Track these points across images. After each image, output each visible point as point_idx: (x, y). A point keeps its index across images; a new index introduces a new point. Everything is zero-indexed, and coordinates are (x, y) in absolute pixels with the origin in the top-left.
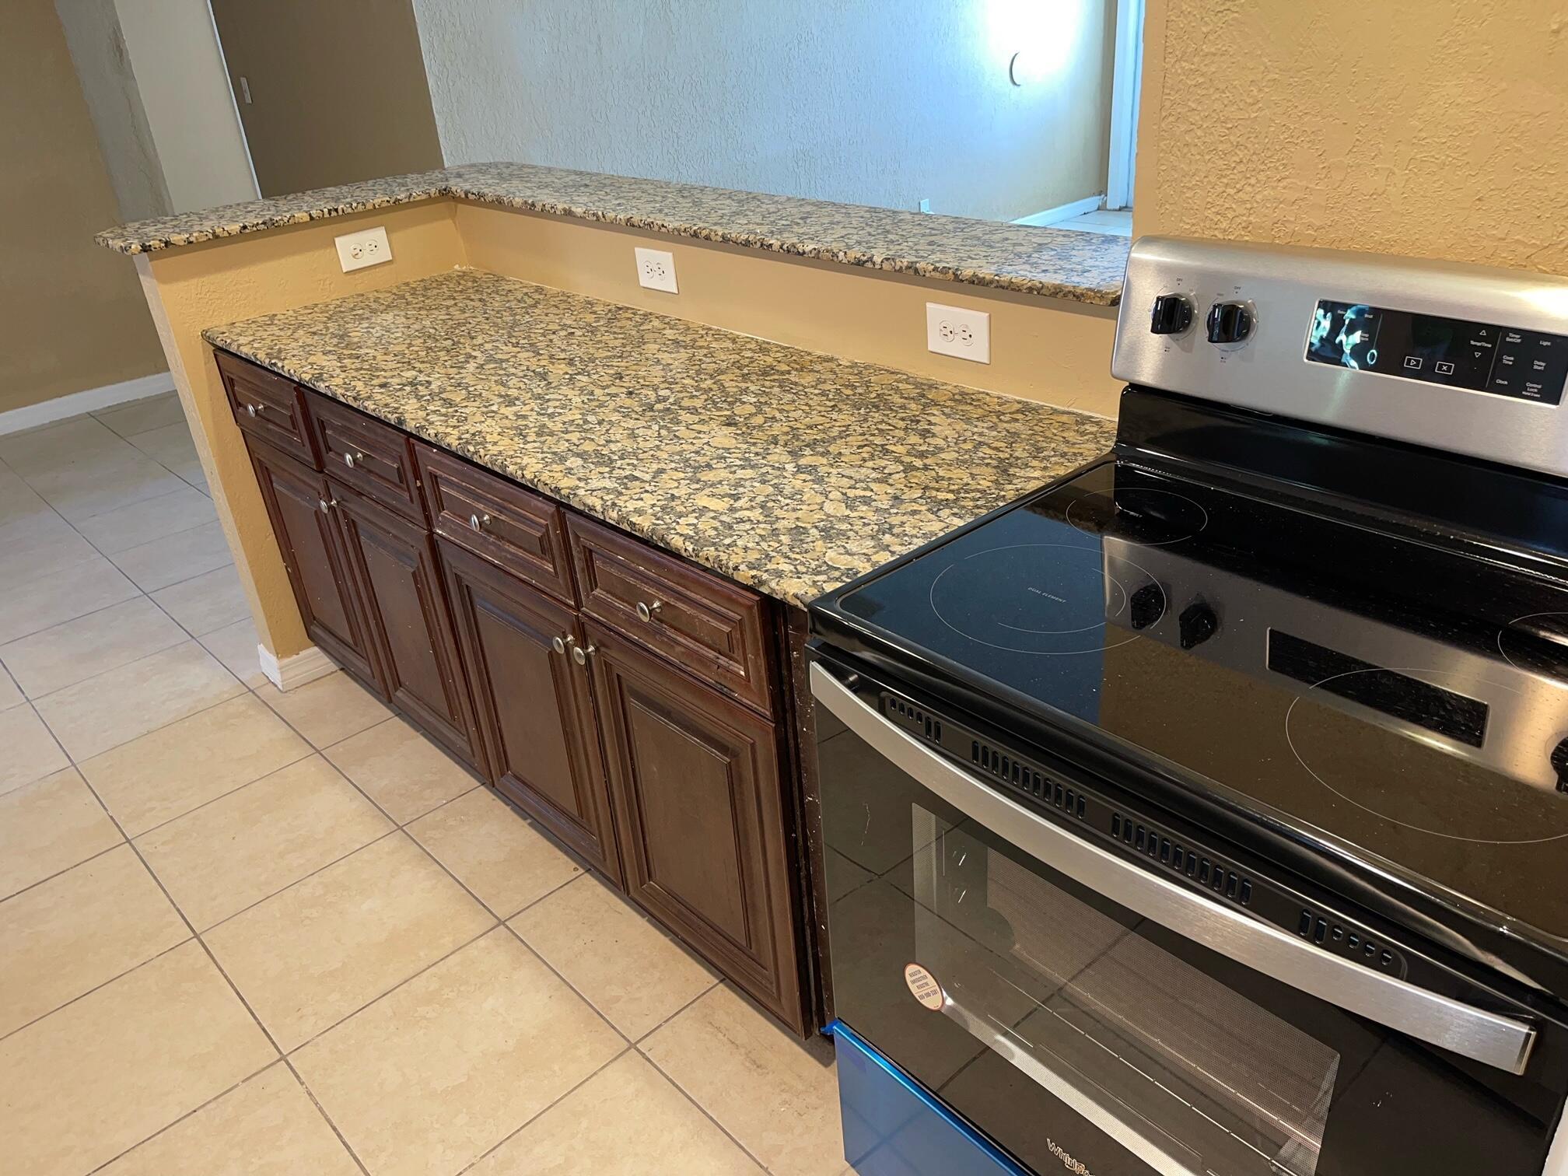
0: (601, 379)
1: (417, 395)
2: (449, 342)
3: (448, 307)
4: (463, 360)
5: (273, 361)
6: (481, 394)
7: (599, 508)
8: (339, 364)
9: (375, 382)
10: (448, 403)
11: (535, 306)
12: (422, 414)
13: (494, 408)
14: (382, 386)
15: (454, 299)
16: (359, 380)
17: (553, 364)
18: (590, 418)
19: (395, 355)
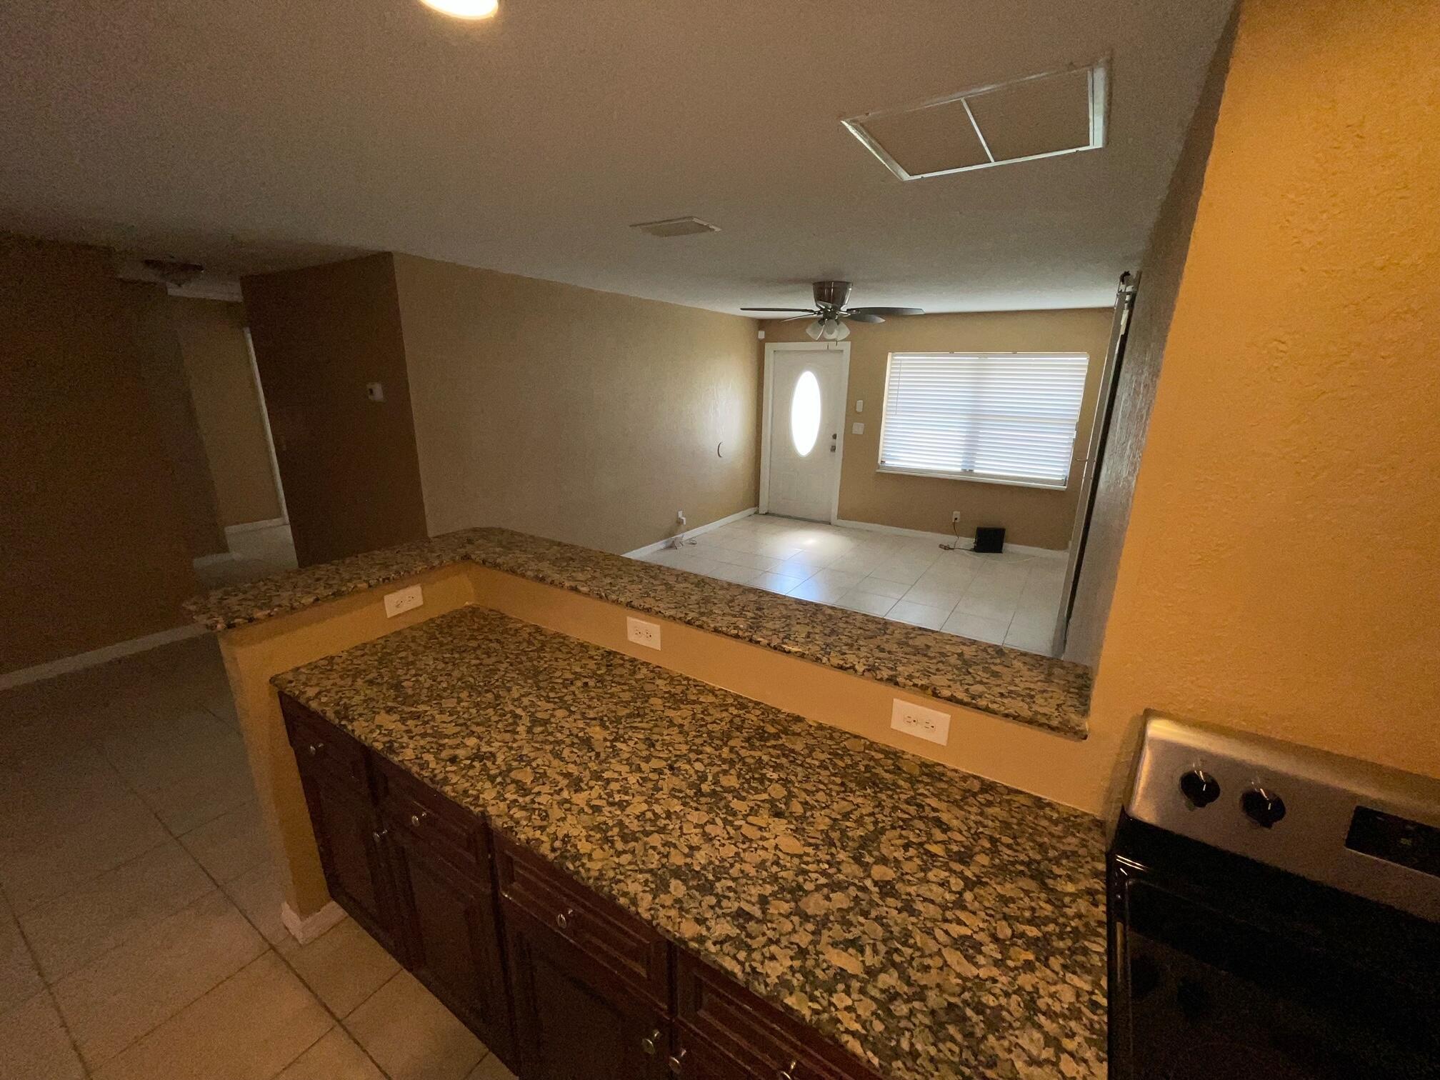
0: (637, 746)
1: (488, 775)
2: (490, 696)
3: (475, 649)
4: (510, 721)
5: (343, 723)
6: (545, 773)
7: (740, 975)
8: (404, 728)
9: (445, 754)
10: (522, 789)
11: (542, 649)
12: (503, 805)
13: (565, 794)
14: (453, 760)
15: (476, 639)
16: (428, 751)
17: (587, 724)
18: (658, 809)
19: (451, 715)
